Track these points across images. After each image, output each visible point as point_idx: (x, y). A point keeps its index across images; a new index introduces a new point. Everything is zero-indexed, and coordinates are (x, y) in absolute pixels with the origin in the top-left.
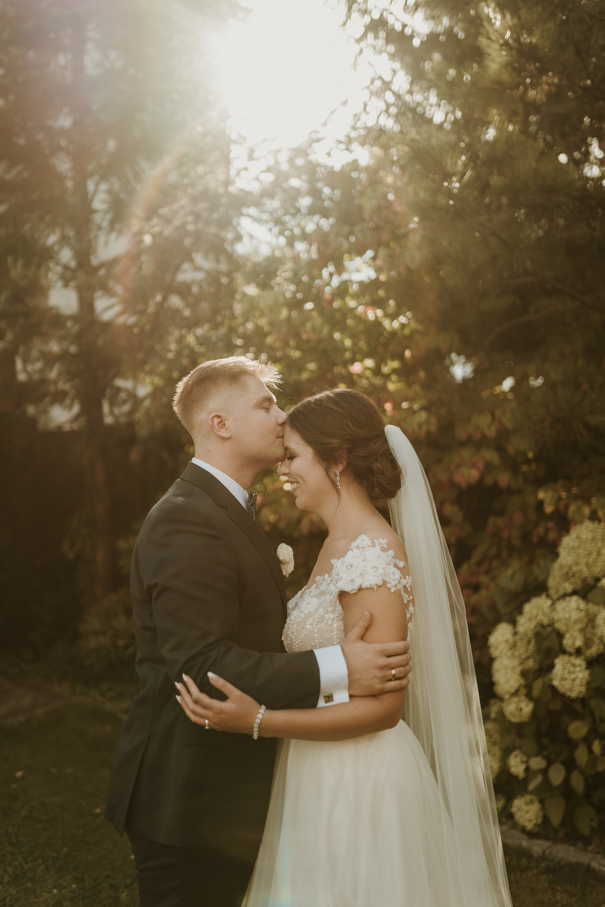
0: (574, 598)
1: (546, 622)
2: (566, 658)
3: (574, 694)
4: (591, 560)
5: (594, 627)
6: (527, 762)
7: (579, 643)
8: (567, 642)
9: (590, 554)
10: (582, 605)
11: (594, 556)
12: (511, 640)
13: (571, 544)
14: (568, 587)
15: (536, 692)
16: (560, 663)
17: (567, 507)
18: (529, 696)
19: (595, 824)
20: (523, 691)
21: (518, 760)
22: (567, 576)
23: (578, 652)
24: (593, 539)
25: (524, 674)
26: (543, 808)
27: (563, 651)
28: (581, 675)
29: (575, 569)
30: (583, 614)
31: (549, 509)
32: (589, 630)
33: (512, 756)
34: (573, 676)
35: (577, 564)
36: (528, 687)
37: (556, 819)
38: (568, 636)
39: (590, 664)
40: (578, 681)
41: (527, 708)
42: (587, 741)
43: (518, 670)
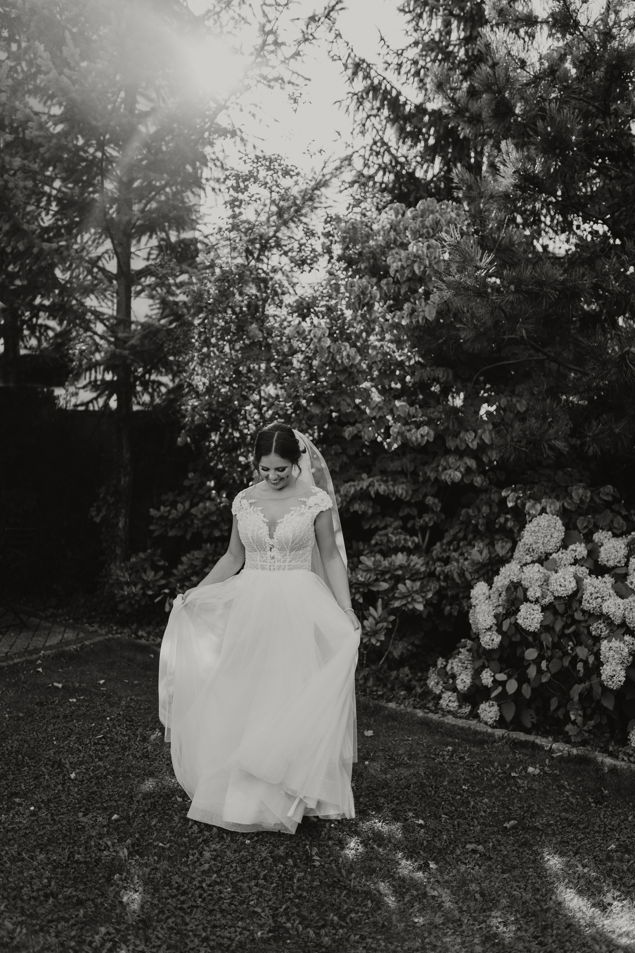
0: (536, 564)
1: (515, 581)
2: (528, 604)
3: (532, 629)
4: (547, 539)
5: (547, 585)
6: (494, 676)
7: (538, 594)
8: (530, 594)
9: (546, 536)
10: (542, 569)
11: (549, 537)
12: (487, 594)
13: (533, 529)
14: (529, 559)
15: (505, 628)
16: (524, 608)
17: (524, 505)
18: (499, 631)
19: (534, 721)
20: (495, 628)
21: (488, 674)
22: (529, 551)
23: (537, 601)
24: (549, 526)
25: (496, 616)
26: (500, 710)
27: (527, 600)
28: (538, 616)
29: (534, 546)
30: (541, 576)
31: (510, 505)
32: (544, 587)
33: (484, 672)
34: (532, 617)
35: (536, 543)
36: (499, 626)
37: (509, 717)
38: (531, 589)
39: (544, 609)
40: (535, 620)
41: (497, 639)
42: (537, 662)
43: (493, 614)
